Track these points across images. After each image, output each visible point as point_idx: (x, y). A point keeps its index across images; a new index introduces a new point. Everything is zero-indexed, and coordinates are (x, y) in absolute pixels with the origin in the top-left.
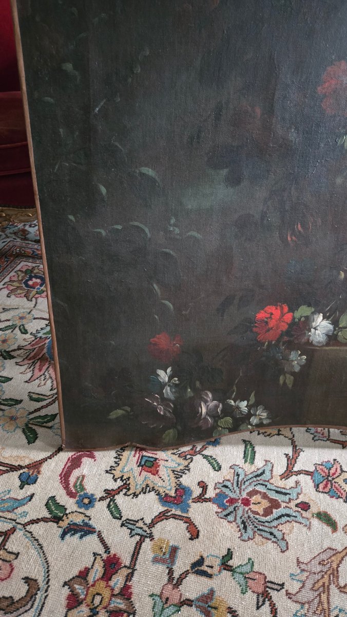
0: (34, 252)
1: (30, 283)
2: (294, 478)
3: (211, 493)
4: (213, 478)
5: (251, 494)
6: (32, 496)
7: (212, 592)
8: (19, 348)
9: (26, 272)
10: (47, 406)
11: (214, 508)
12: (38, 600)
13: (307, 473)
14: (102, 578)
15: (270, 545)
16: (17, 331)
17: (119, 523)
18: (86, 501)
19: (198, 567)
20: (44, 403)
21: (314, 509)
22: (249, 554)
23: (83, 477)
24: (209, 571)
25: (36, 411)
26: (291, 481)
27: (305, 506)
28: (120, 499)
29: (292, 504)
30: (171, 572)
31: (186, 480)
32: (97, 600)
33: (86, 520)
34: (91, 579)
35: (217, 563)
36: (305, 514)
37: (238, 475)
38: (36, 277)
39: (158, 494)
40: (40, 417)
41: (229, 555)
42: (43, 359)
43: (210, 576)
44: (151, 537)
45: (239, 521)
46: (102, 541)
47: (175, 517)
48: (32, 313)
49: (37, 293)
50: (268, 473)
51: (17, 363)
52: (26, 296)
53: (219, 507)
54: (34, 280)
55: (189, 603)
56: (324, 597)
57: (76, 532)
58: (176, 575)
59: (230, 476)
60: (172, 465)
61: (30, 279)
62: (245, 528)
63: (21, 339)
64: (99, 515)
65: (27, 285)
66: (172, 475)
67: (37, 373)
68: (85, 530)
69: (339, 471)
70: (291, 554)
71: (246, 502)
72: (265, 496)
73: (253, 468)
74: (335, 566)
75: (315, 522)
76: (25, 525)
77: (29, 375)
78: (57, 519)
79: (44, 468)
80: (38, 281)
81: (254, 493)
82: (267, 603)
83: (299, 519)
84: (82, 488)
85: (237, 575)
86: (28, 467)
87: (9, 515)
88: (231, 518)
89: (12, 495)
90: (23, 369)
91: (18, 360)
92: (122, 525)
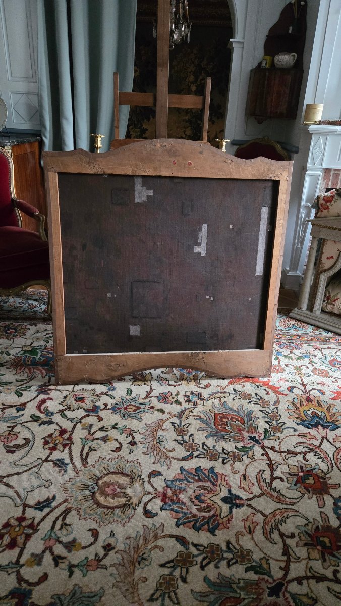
0: (8, 316)
1: (8, 332)
2: (149, 399)
3: (109, 406)
4: (110, 402)
5: (128, 406)
6: (23, 415)
7: (107, 435)
8: (7, 361)
9: (5, 327)
10: (26, 383)
11: (111, 411)
12: (30, 445)
13: (155, 397)
14: (59, 436)
15: (134, 420)
16: (4, 354)
17: (66, 419)
18: (50, 414)
19: (102, 429)
20: (24, 382)
21: (156, 408)
22: (125, 423)
23: (48, 406)
24: (107, 430)
25: (20, 385)
26: (148, 400)
27: (152, 408)
28: (66, 412)
29: (147, 407)
30: (90, 431)
31: (97, 404)
32: (57, 442)
33: (50, 420)
34: (54, 436)
35: (110, 428)
36: (151, 410)
37: (123, 400)
38: (12, 329)
39: (85, 409)
40: (23, 387)
41: (116, 424)
42: (21, 366)
43: (107, 431)
44: (81, 422)
45: (121, 414)
46: (58, 425)
47: (92, 415)
48: (12, 345)
49: (13, 336)
50: (137, 399)
51: (7, 368)
52: (7, 338)
53: (113, 410)
54: (11, 330)
55: (97, 439)
56: (155, 433)
57: (45, 424)
58: (92, 432)
59: (119, 400)
60: (92, 399)
61: (8, 330)
62: (124, 416)
63: (7, 358)
64: (57, 418)
65: (6, 333)
66: (91, 403)
67: (19, 371)
68: (50, 422)
69: (170, 395)
70: (143, 422)
71: (126, 408)
72: (134, 406)
73: (130, 397)
74: (161, 424)
75: (156, 412)
76: (21, 424)
77: (15, 372)
78: (36, 421)
79: (28, 405)
80: (13, 330)
81: (130, 405)
82: (131, 436)
83: (149, 411)
84: (47, 410)
85: (119, 430)
86: (20, 405)
87: (13, 421)
88: (118, 414)
89: (13, 415)
90: (10, 370)
91: (7, 366)
92: (68, 420)
